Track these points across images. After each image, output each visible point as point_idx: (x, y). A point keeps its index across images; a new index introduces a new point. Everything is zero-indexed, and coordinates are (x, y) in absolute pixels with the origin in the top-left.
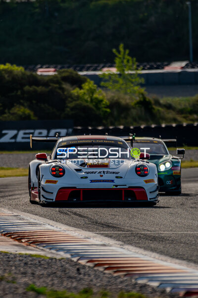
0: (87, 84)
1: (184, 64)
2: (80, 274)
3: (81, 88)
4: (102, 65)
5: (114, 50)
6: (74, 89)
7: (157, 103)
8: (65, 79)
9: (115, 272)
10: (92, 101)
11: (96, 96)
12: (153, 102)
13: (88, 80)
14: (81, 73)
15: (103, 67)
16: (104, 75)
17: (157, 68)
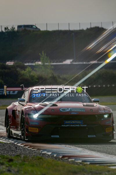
0: (27, 69)
1: (71, 60)
2: (17, 149)
3: (25, 70)
4: (35, 61)
5: (40, 54)
6: (22, 71)
7: (59, 77)
8: (18, 66)
9: (33, 149)
10: (30, 76)
11: (31, 74)
12: (57, 77)
13: (28, 67)
14: (26, 64)
15: (36, 61)
16: (36, 65)
17: (60, 62)
